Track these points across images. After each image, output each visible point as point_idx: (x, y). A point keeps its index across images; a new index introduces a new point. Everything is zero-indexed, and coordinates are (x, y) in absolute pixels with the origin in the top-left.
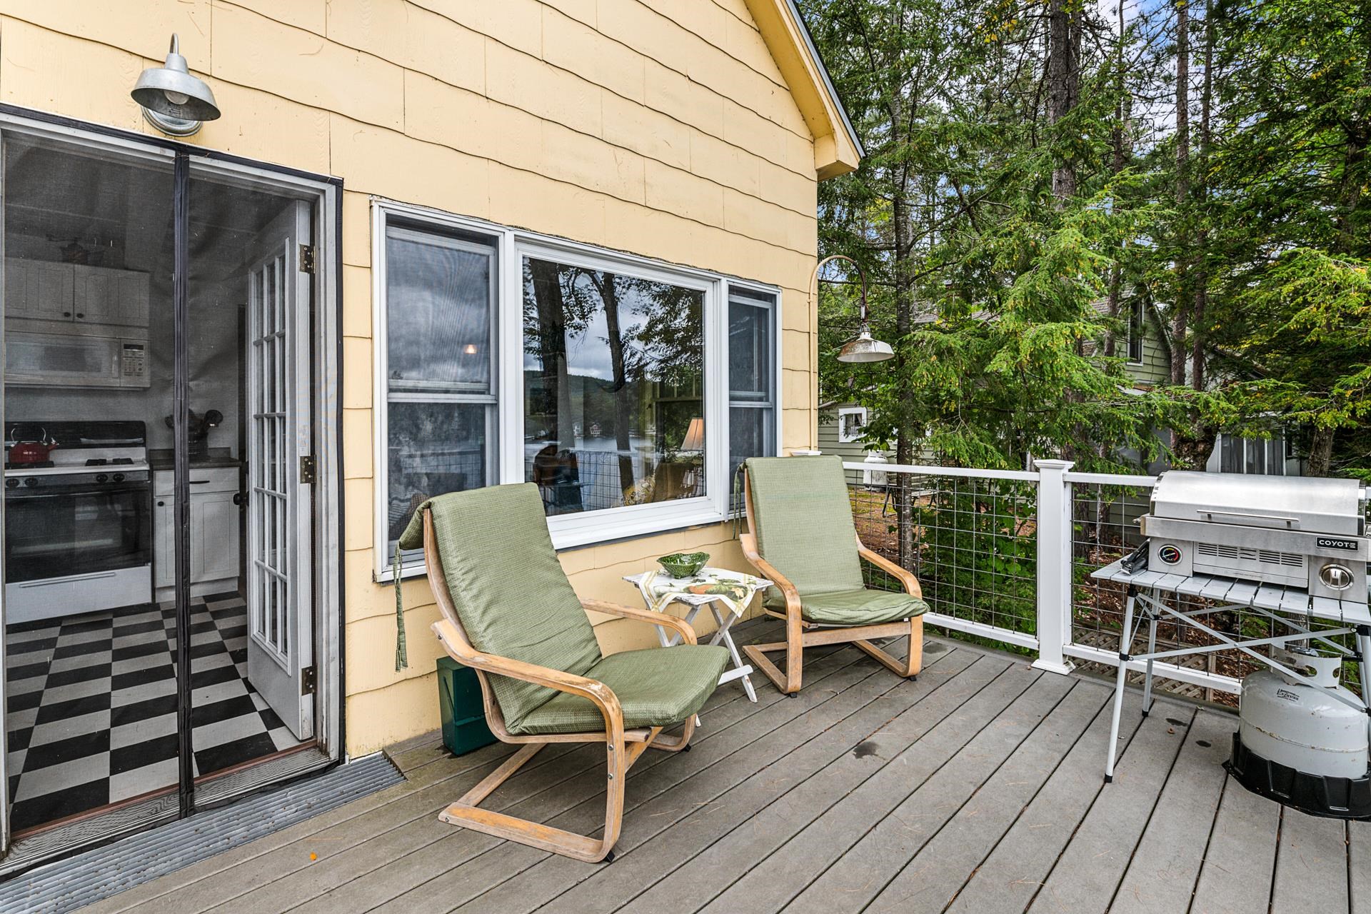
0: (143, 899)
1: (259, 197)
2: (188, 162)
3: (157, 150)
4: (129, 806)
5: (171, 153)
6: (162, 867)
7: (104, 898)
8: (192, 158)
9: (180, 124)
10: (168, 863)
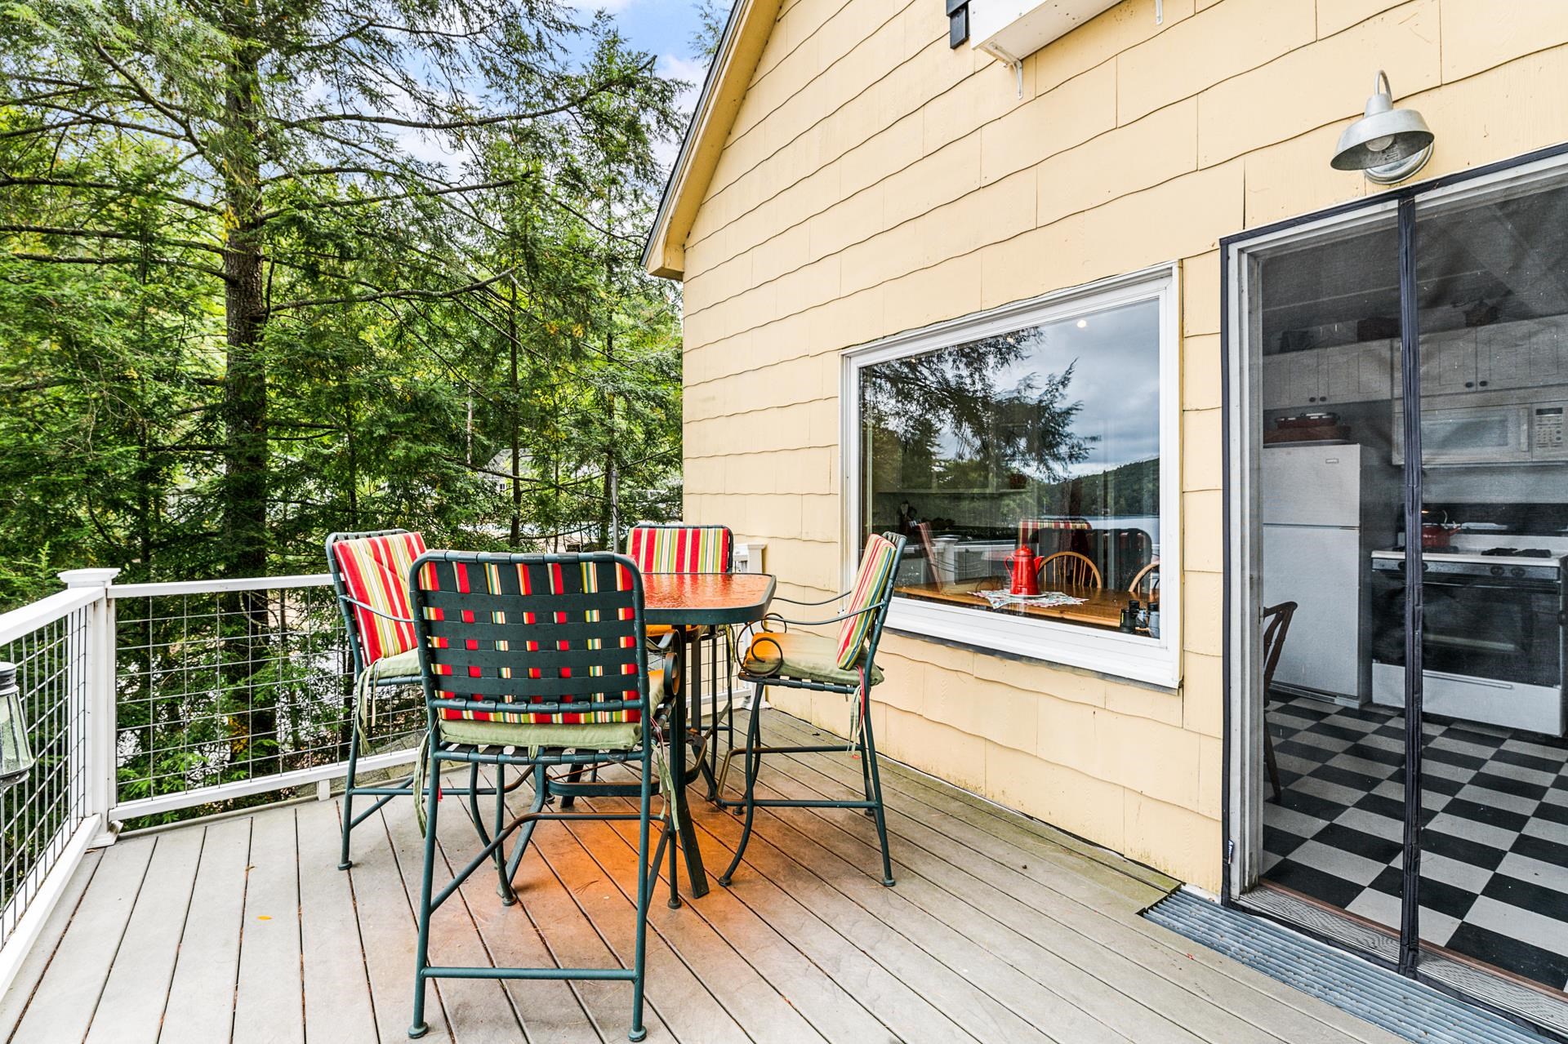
0: (1307, 1009)
1: (1513, 207)
2: (1414, 204)
3: (1378, 208)
4: (1372, 929)
5: (1394, 204)
6: (1347, 1002)
7: (1284, 982)
8: (1418, 198)
9: (1401, 165)
10: (1354, 1002)
